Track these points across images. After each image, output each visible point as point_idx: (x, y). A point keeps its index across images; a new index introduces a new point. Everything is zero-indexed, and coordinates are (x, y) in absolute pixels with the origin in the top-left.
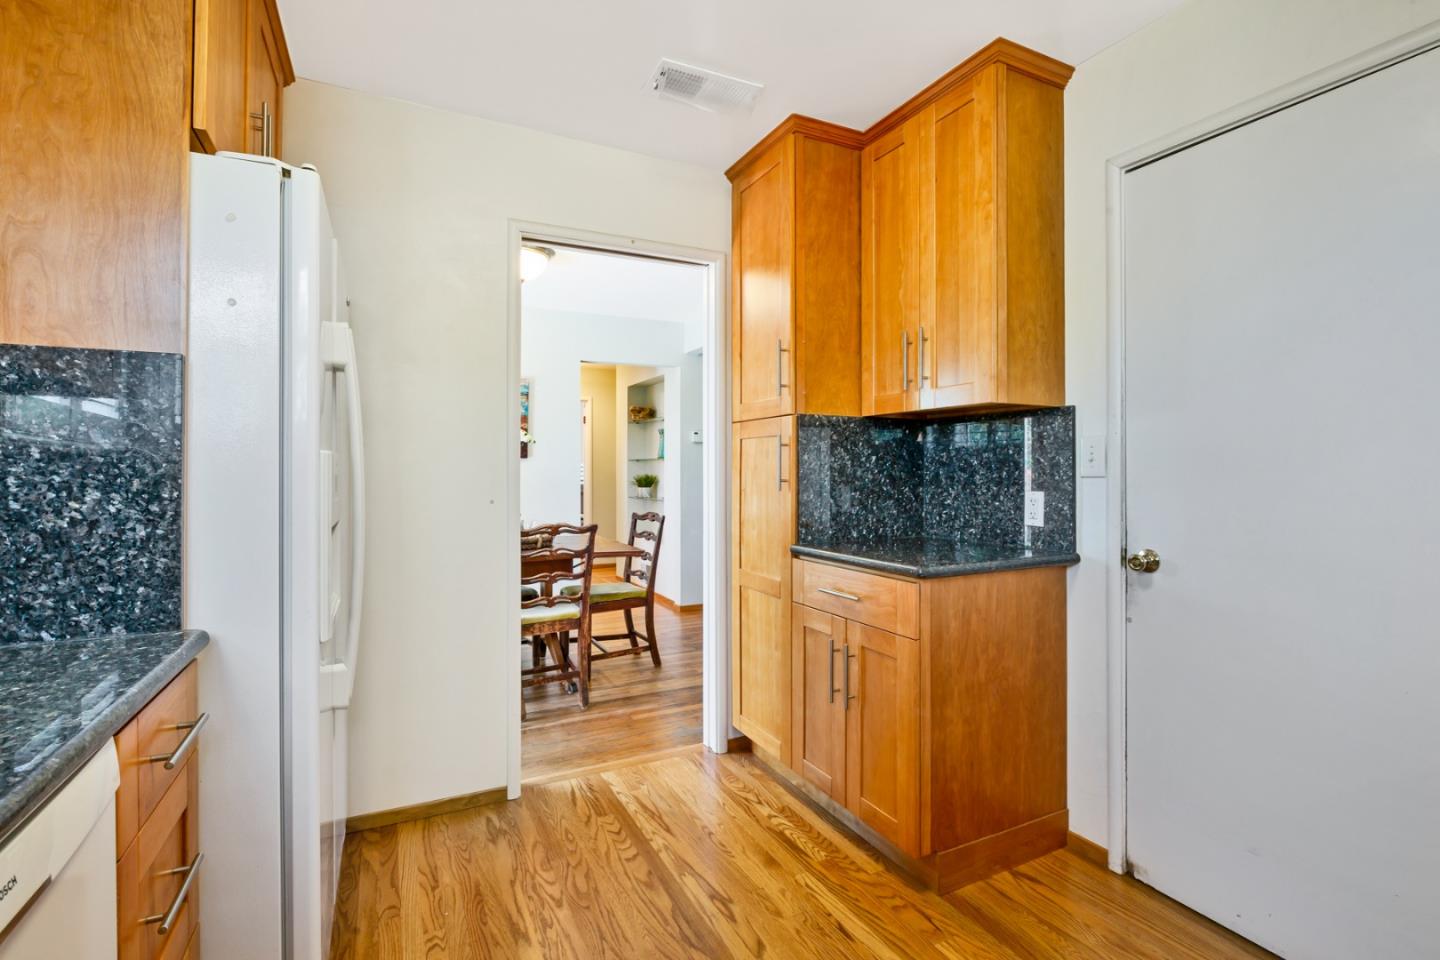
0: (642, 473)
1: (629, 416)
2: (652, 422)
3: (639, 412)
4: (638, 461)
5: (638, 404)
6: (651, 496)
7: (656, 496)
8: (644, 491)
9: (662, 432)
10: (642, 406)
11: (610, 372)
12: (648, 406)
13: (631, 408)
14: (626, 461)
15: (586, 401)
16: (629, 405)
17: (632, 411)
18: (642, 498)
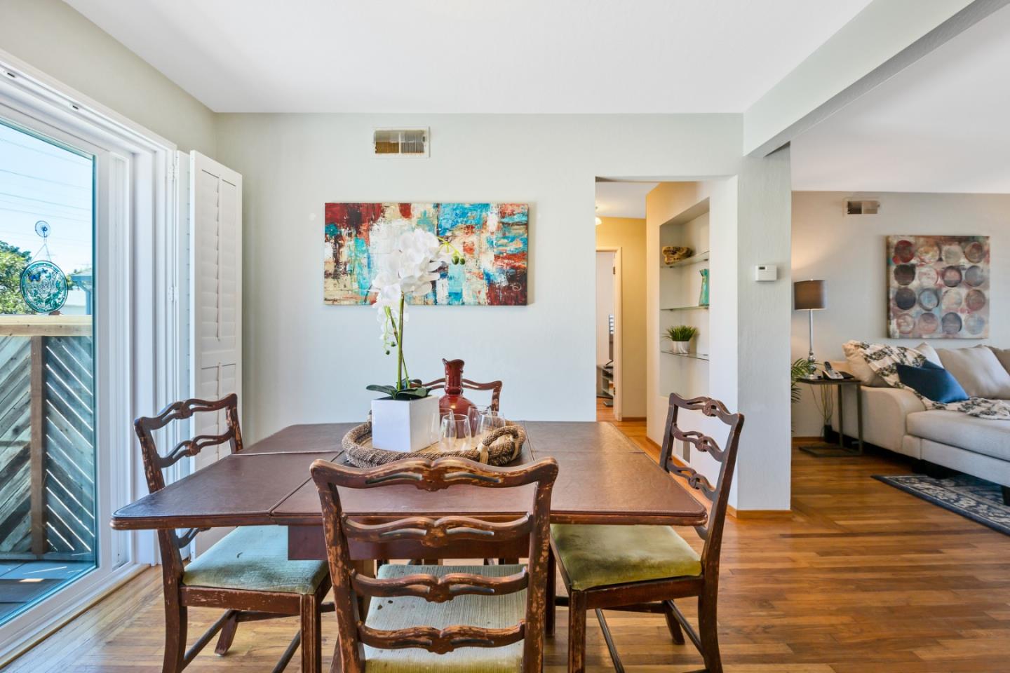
0: (678, 323)
1: (662, 258)
2: (691, 264)
3: (674, 253)
4: (671, 310)
5: (672, 244)
6: (689, 351)
7: (695, 353)
8: (680, 346)
9: (705, 273)
10: (677, 245)
11: (639, 225)
12: (684, 246)
13: (664, 249)
14: (659, 310)
15: (615, 251)
16: (661, 245)
17: (665, 251)
18: (678, 354)
